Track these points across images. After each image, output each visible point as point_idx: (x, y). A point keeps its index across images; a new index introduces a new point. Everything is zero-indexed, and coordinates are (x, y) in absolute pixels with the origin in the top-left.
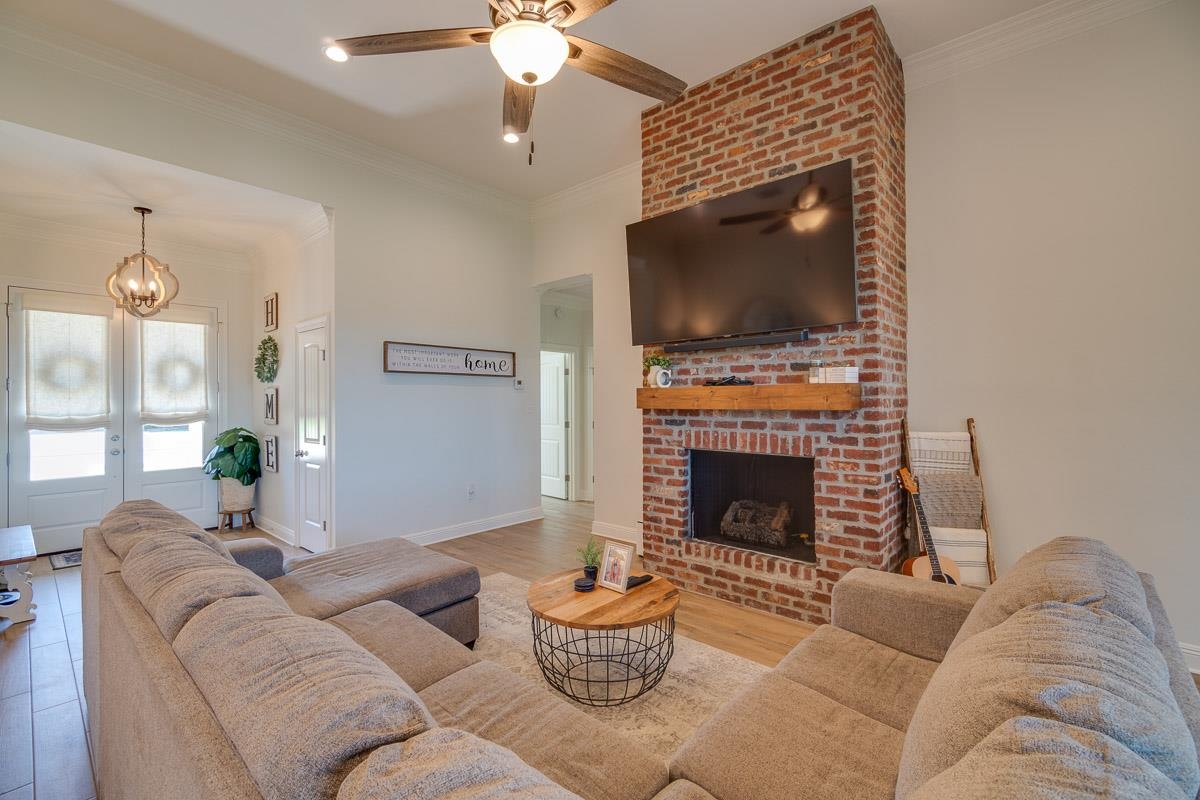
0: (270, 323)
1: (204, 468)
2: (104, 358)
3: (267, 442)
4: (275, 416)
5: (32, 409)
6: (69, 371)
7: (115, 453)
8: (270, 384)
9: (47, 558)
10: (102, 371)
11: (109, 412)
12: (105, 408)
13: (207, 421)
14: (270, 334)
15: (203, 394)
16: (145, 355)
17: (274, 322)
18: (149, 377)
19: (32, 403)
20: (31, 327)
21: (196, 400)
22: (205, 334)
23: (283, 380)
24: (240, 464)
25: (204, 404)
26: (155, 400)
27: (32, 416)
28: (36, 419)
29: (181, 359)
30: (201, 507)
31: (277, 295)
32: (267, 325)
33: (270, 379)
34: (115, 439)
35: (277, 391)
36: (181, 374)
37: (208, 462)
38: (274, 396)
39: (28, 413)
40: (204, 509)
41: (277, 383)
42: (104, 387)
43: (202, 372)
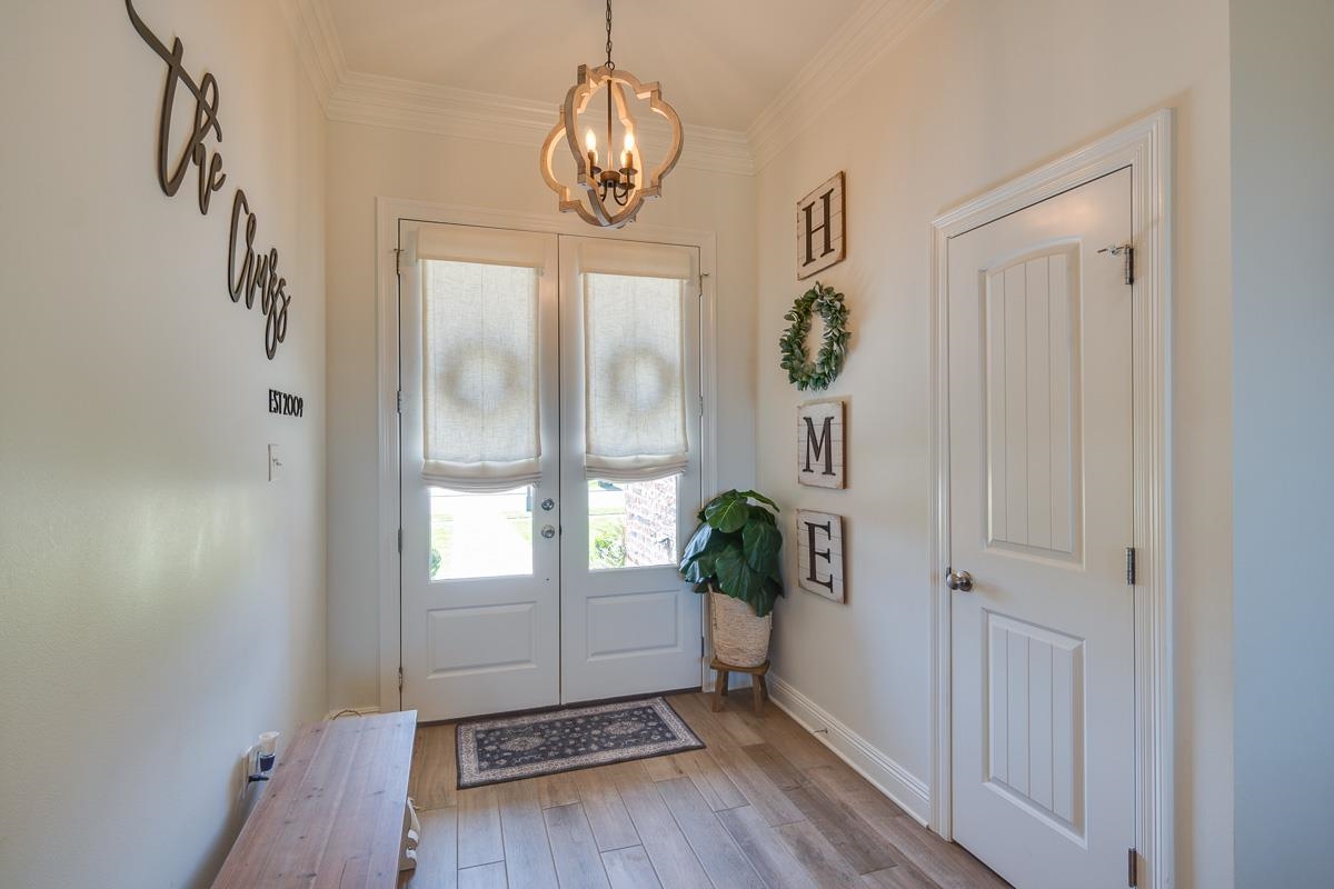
0: (816, 253)
1: (685, 570)
2: (532, 352)
3: (811, 527)
4: (837, 469)
5: (432, 449)
6: (482, 376)
7: (548, 533)
8: (821, 393)
9: (451, 728)
10: (528, 377)
11: (539, 454)
12: (533, 447)
13: (685, 475)
14: (820, 278)
15: (679, 421)
16: (591, 342)
17: (836, 244)
18: (598, 385)
19: (431, 437)
20: (430, 297)
21: (668, 433)
22: (681, 299)
23: (858, 381)
24: (753, 571)
25: (680, 438)
26: (605, 433)
27: (432, 461)
28: (437, 467)
29: (645, 351)
30: (675, 645)
31: (843, 176)
32: (810, 259)
33: (822, 381)
34: (547, 505)
35: (845, 408)
36: (645, 379)
37: (692, 559)
38: (838, 420)
39: (426, 457)
40: (679, 650)
41: (839, 388)
42: (532, 406)
43: (678, 374)
